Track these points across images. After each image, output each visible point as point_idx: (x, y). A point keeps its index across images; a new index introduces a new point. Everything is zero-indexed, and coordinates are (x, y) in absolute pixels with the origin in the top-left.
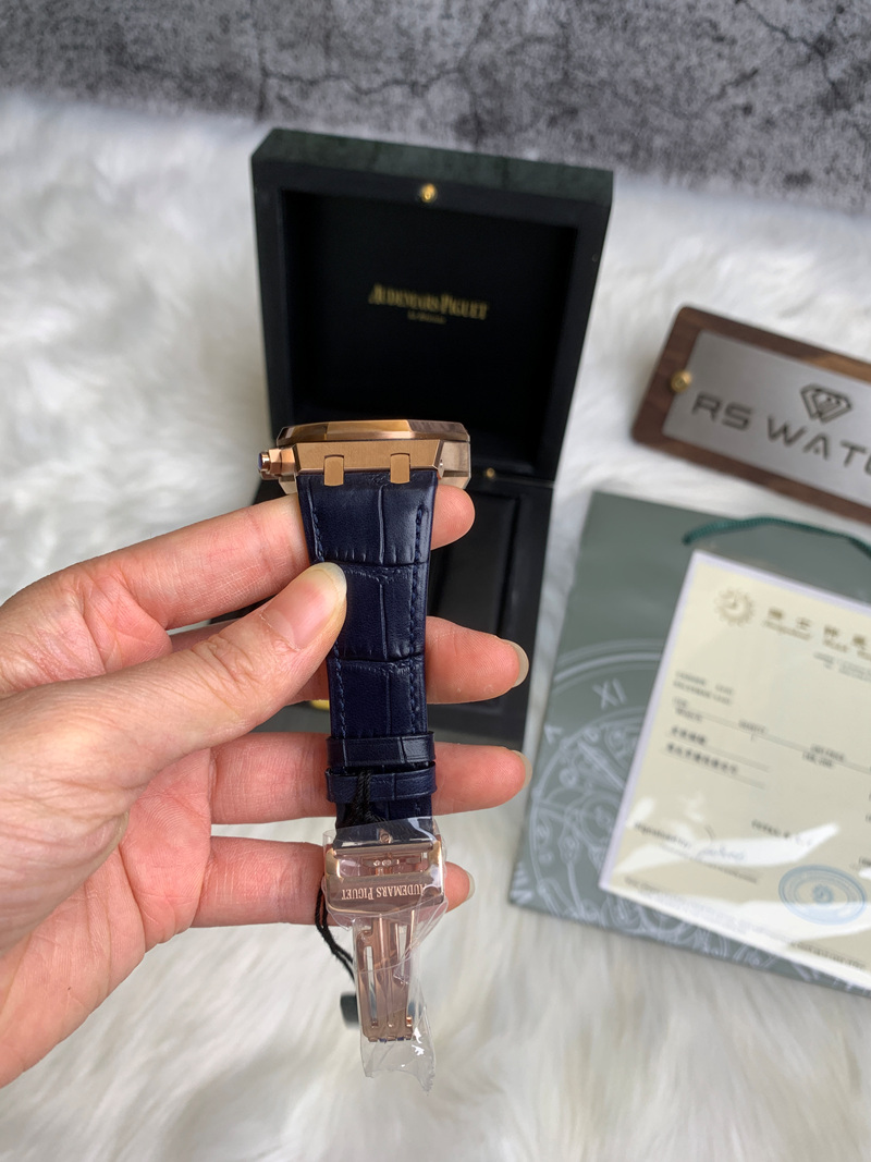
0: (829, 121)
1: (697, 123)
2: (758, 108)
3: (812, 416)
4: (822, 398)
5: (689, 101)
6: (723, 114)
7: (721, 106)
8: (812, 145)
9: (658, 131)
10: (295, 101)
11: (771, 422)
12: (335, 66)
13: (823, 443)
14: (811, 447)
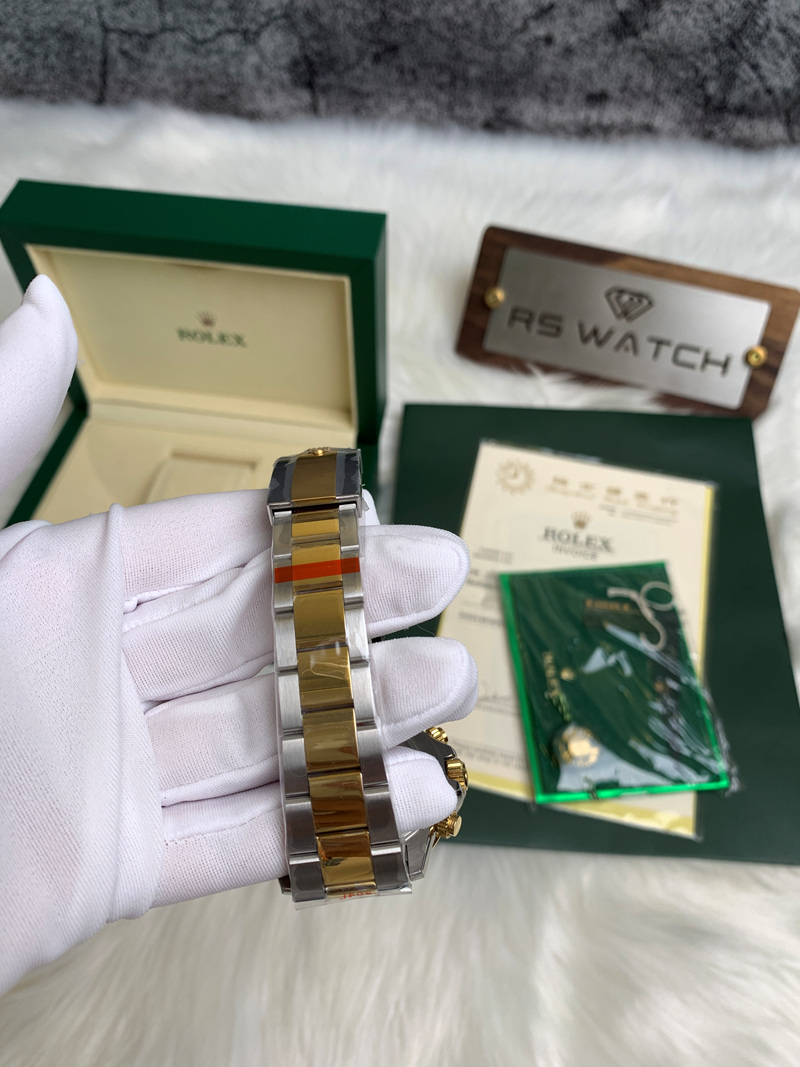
0: (620, 47)
1: (505, 54)
2: (558, 37)
3: (618, 316)
4: (625, 298)
5: (497, 34)
6: (527, 45)
7: (526, 37)
8: (607, 68)
9: (472, 62)
10: (136, 54)
11: (581, 327)
12: (169, 18)
13: (631, 341)
14: (620, 346)
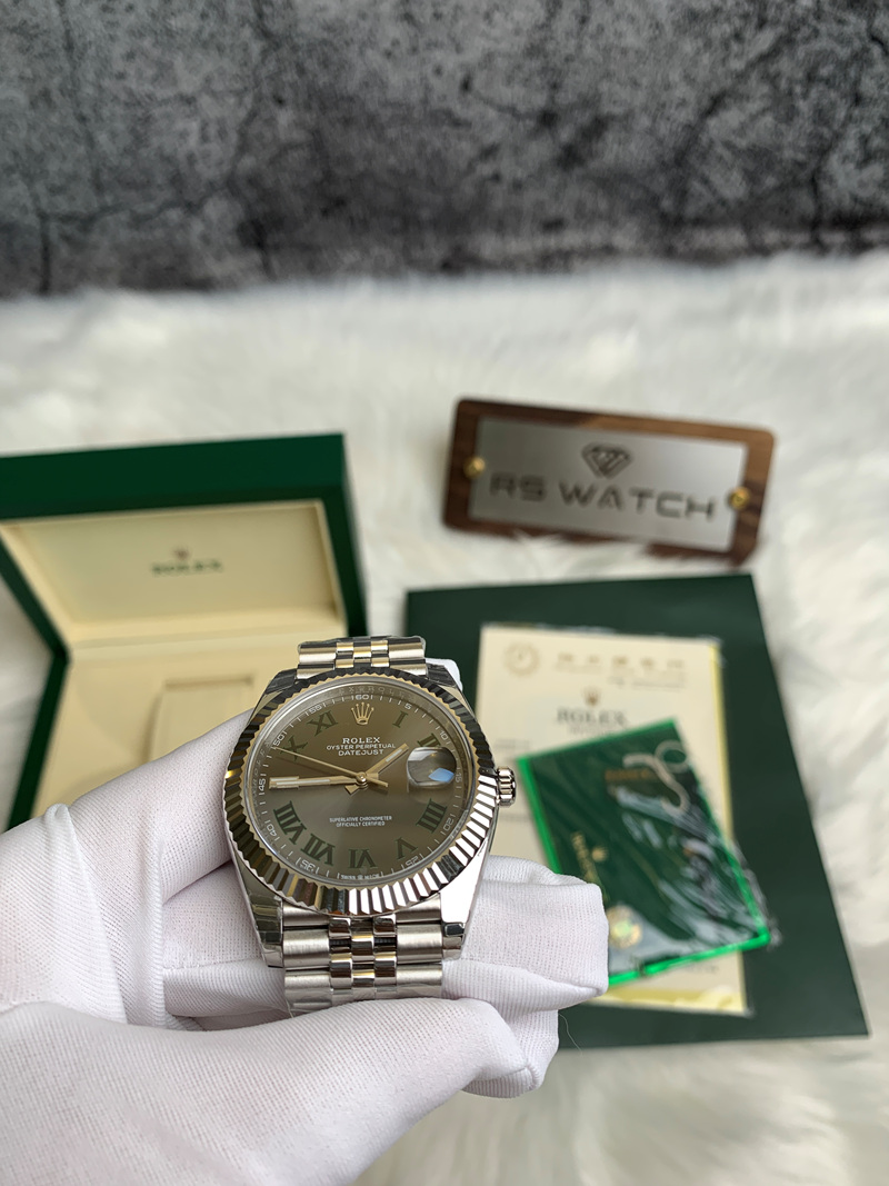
0: (568, 177)
1: (454, 195)
2: (505, 174)
3: (596, 473)
4: (603, 455)
5: (443, 178)
6: (475, 185)
7: (473, 178)
9: (422, 205)
12: (109, 199)
13: (613, 496)
14: (604, 501)
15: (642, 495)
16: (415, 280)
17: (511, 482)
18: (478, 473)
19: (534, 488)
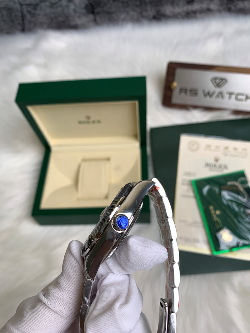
3: (215, 87)
4: (218, 80)
10: (33, 11)
11: (204, 92)
13: (221, 95)
14: (218, 96)
15: (231, 94)
16: (145, 22)
17: (186, 90)
18: (175, 87)
19: (194, 92)
